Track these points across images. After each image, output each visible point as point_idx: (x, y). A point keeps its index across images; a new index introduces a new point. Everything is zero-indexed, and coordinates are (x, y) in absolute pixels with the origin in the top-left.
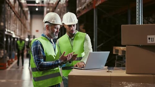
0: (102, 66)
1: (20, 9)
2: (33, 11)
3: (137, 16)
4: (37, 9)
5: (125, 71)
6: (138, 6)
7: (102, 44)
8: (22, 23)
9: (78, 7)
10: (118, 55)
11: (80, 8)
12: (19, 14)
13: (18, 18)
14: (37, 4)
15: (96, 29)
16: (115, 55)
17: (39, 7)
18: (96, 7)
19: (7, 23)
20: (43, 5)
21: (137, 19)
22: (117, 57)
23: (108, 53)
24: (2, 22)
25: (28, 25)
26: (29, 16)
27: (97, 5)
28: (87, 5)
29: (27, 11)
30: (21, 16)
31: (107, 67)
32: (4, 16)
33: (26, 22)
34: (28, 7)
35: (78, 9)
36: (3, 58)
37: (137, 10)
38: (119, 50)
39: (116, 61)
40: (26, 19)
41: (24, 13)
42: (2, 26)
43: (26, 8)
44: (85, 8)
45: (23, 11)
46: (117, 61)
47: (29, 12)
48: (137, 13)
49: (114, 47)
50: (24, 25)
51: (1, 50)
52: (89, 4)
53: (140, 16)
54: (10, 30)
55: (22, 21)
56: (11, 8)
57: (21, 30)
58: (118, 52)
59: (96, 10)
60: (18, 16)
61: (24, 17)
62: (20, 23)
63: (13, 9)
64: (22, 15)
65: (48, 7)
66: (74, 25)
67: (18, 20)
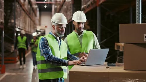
0: (102, 62)
1: (29, 7)
2: (41, 9)
3: (137, 14)
4: (45, 7)
5: (123, 67)
6: (138, 4)
7: (105, 40)
8: (31, 19)
9: (83, 5)
10: (119, 50)
11: (85, 6)
12: (29, 11)
13: (28, 15)
14: (45, 1)
15: (99, 25)
16: (117, 51)
17: (47, 4)
18: (99, 5)
19: (17, 20)
20: (51, 3)
21: (137, 17)
22: (118, 52)
23: (108, 50)
24: (13, 19)
25: (37, 22)
26: (38, 13)
27: (100, 3)
28: (91, 3)
29: (36, 8)
30: (30, 13)
31: (107, 63)
32: (15, 14)
33: (35, 19)
34: (38, 4)
35: (82, 7)
36: (13, 52)
37: (137, 8)
38: (120, 46)
39: (117, 56)
40: (36, 15)
41: (34, 10)
42: (13, 23)
43: (35, 5)
44: (89, 5)
45: (33, 8)
46: (119, 57)
47: (38, 9)
48: (137, 11)
49: (116, 43)
50: (34, 22)
51: (12, 45)
52: (93, 2)
53: (139, 14)
54: (20, 26)
55: (32, 18)
56: (21, 6)
57: (31, 26)
58: (119, 48)
59: (99, 7)
60: (28, 13)
61: (34, 14)
62: (30, 20)
63: (23, 7)
64: (32, 12)
65: (56, 4)
66: (83, 23)
67: (27, 17)
